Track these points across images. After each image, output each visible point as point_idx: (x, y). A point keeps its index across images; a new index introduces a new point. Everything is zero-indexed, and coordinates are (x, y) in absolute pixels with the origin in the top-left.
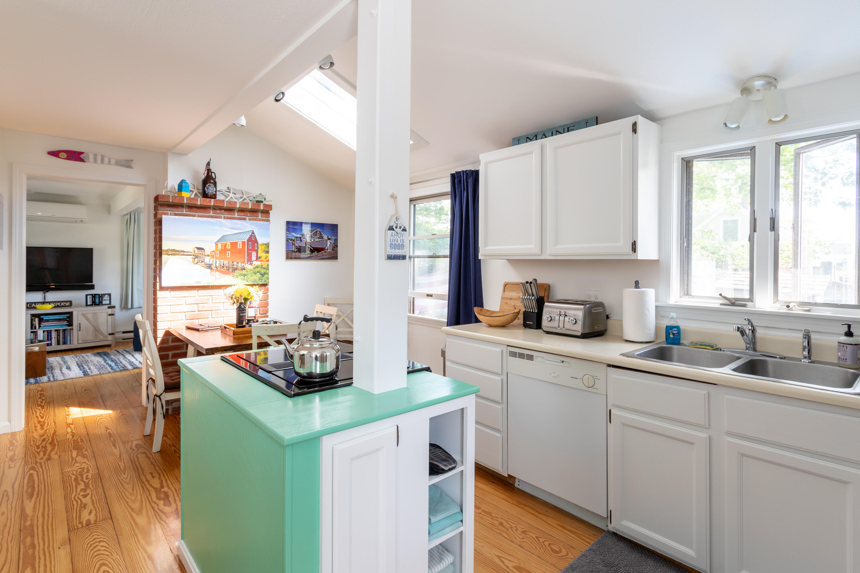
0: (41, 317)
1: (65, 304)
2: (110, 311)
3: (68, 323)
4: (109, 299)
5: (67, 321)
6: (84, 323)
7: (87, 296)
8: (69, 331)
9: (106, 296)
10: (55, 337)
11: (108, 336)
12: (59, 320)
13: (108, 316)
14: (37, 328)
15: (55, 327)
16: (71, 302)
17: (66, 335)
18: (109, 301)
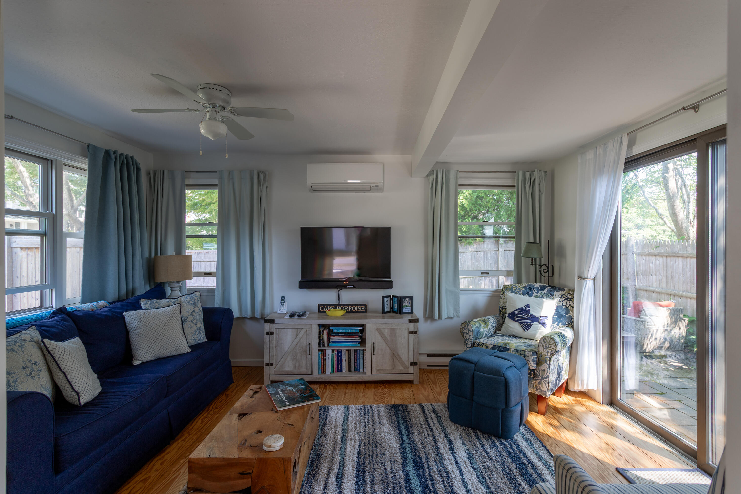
0: (331, 328)
1: (359, 310)
2: (411, 327)
3: (360, 340)
4: (410, 305)
5: (359, 336)
6: (380, 344)
7: (383, 298)
8: (361, 352)
9: (407, 299)
10: (345, 360)
11: (410, 366)
12: (351, 335)
13: (409, 334)
14: (326, 345)
15: (345, 345)
16: (365, 306)
17: (358, 359)
18: (410, 308)
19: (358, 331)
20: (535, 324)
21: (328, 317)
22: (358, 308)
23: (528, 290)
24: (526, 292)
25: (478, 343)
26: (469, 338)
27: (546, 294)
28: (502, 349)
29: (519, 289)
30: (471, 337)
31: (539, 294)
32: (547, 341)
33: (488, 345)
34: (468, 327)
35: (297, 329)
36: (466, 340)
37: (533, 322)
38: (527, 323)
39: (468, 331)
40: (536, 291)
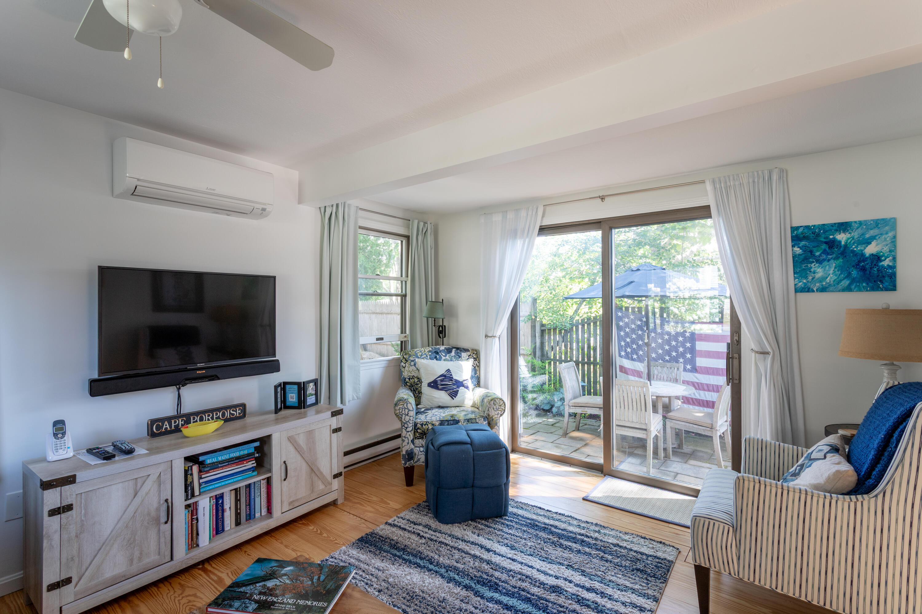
0: (205, 458)
1: (233, 414)
2: (334, 422)
3: (259, 464)
4: (314, 392)
5: (256, 458)
6: (295, 461)
8: (263, 484)
9: (311, 385)
10: (230, 508)
11: (333, 480)
12: (240, 460)
13: (332, 434)
14: (197, 492)
15: (232, 481)
16: (243, 406)
17: (252, 497)
18: (314, 396)
19: (253, 450)
20: (461, 389)
21: (187, 439)
22: (231, 412)
23: (434, 354)
24: (433, 356)
25: (421, 423)
26: (410, 419)
27: (455, 356)
28: (452, 422)
29: (425, 354)
30: (411, 418)
31: (447, 357)
32: (497, 403)
33: (434, 423)
34: (407, 406)
35: (136, 479)
36: (405, 423)
37: (458, 387)
38: (453, 389)
39: (408, 411)
40: (444, 355)
